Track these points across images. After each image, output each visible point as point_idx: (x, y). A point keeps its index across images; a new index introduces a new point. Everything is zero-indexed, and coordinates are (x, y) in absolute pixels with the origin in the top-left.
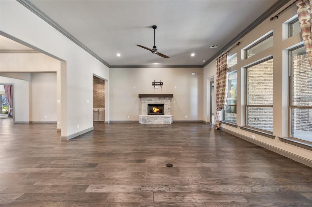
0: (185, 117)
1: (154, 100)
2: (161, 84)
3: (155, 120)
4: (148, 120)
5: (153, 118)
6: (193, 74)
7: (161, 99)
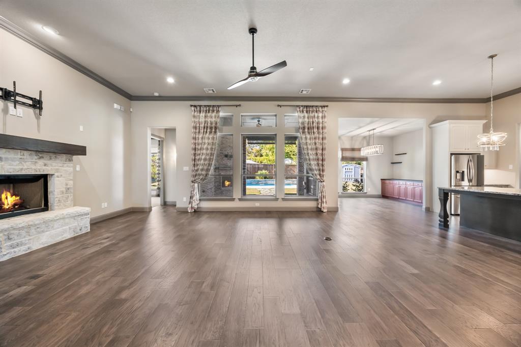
0: (103, 207)
1: (13, 160)
2: (37, 104)
3: (43, 232)
4: (9, 243)
5: (33, 230)
6: (116, 106)
7: (42, 157)
